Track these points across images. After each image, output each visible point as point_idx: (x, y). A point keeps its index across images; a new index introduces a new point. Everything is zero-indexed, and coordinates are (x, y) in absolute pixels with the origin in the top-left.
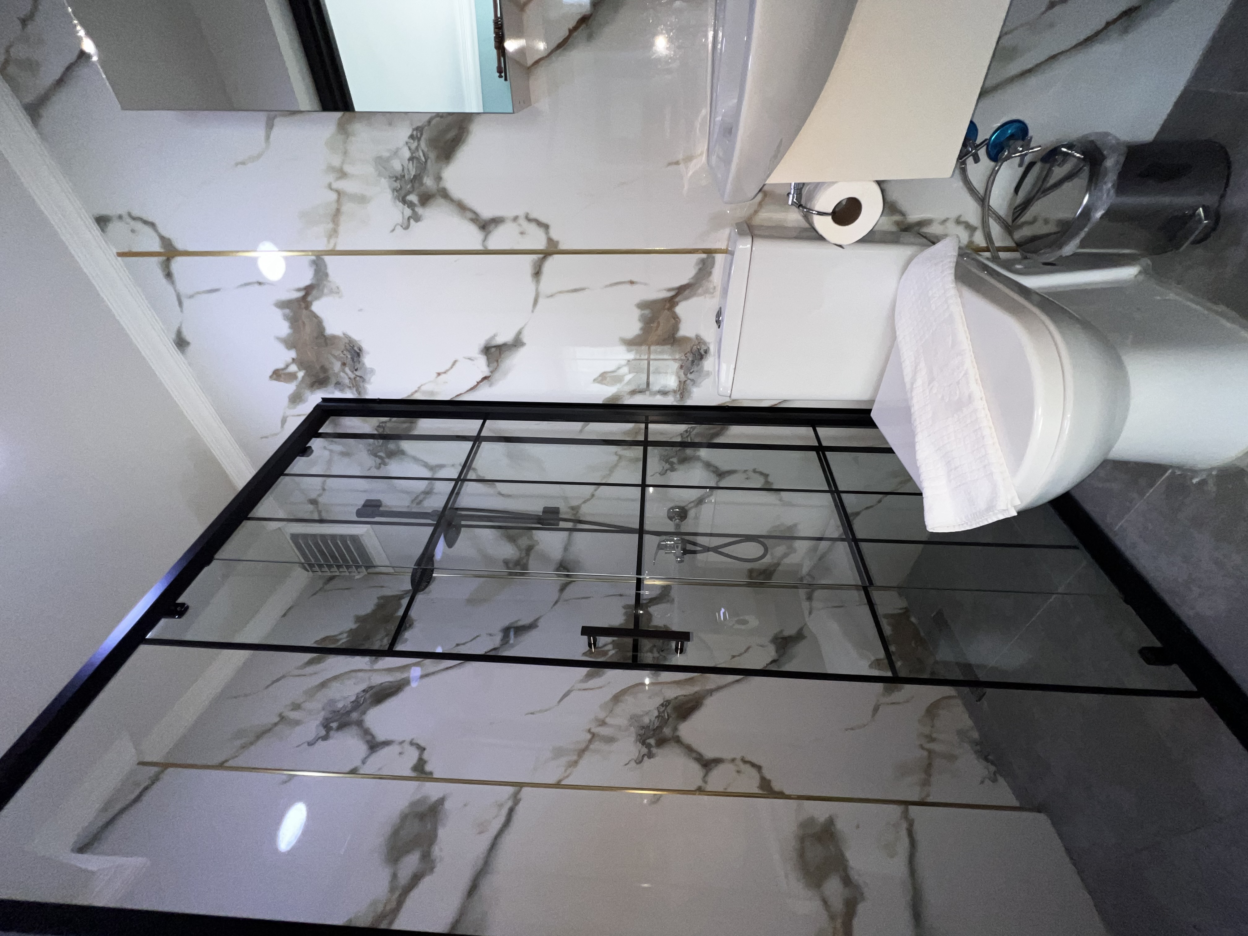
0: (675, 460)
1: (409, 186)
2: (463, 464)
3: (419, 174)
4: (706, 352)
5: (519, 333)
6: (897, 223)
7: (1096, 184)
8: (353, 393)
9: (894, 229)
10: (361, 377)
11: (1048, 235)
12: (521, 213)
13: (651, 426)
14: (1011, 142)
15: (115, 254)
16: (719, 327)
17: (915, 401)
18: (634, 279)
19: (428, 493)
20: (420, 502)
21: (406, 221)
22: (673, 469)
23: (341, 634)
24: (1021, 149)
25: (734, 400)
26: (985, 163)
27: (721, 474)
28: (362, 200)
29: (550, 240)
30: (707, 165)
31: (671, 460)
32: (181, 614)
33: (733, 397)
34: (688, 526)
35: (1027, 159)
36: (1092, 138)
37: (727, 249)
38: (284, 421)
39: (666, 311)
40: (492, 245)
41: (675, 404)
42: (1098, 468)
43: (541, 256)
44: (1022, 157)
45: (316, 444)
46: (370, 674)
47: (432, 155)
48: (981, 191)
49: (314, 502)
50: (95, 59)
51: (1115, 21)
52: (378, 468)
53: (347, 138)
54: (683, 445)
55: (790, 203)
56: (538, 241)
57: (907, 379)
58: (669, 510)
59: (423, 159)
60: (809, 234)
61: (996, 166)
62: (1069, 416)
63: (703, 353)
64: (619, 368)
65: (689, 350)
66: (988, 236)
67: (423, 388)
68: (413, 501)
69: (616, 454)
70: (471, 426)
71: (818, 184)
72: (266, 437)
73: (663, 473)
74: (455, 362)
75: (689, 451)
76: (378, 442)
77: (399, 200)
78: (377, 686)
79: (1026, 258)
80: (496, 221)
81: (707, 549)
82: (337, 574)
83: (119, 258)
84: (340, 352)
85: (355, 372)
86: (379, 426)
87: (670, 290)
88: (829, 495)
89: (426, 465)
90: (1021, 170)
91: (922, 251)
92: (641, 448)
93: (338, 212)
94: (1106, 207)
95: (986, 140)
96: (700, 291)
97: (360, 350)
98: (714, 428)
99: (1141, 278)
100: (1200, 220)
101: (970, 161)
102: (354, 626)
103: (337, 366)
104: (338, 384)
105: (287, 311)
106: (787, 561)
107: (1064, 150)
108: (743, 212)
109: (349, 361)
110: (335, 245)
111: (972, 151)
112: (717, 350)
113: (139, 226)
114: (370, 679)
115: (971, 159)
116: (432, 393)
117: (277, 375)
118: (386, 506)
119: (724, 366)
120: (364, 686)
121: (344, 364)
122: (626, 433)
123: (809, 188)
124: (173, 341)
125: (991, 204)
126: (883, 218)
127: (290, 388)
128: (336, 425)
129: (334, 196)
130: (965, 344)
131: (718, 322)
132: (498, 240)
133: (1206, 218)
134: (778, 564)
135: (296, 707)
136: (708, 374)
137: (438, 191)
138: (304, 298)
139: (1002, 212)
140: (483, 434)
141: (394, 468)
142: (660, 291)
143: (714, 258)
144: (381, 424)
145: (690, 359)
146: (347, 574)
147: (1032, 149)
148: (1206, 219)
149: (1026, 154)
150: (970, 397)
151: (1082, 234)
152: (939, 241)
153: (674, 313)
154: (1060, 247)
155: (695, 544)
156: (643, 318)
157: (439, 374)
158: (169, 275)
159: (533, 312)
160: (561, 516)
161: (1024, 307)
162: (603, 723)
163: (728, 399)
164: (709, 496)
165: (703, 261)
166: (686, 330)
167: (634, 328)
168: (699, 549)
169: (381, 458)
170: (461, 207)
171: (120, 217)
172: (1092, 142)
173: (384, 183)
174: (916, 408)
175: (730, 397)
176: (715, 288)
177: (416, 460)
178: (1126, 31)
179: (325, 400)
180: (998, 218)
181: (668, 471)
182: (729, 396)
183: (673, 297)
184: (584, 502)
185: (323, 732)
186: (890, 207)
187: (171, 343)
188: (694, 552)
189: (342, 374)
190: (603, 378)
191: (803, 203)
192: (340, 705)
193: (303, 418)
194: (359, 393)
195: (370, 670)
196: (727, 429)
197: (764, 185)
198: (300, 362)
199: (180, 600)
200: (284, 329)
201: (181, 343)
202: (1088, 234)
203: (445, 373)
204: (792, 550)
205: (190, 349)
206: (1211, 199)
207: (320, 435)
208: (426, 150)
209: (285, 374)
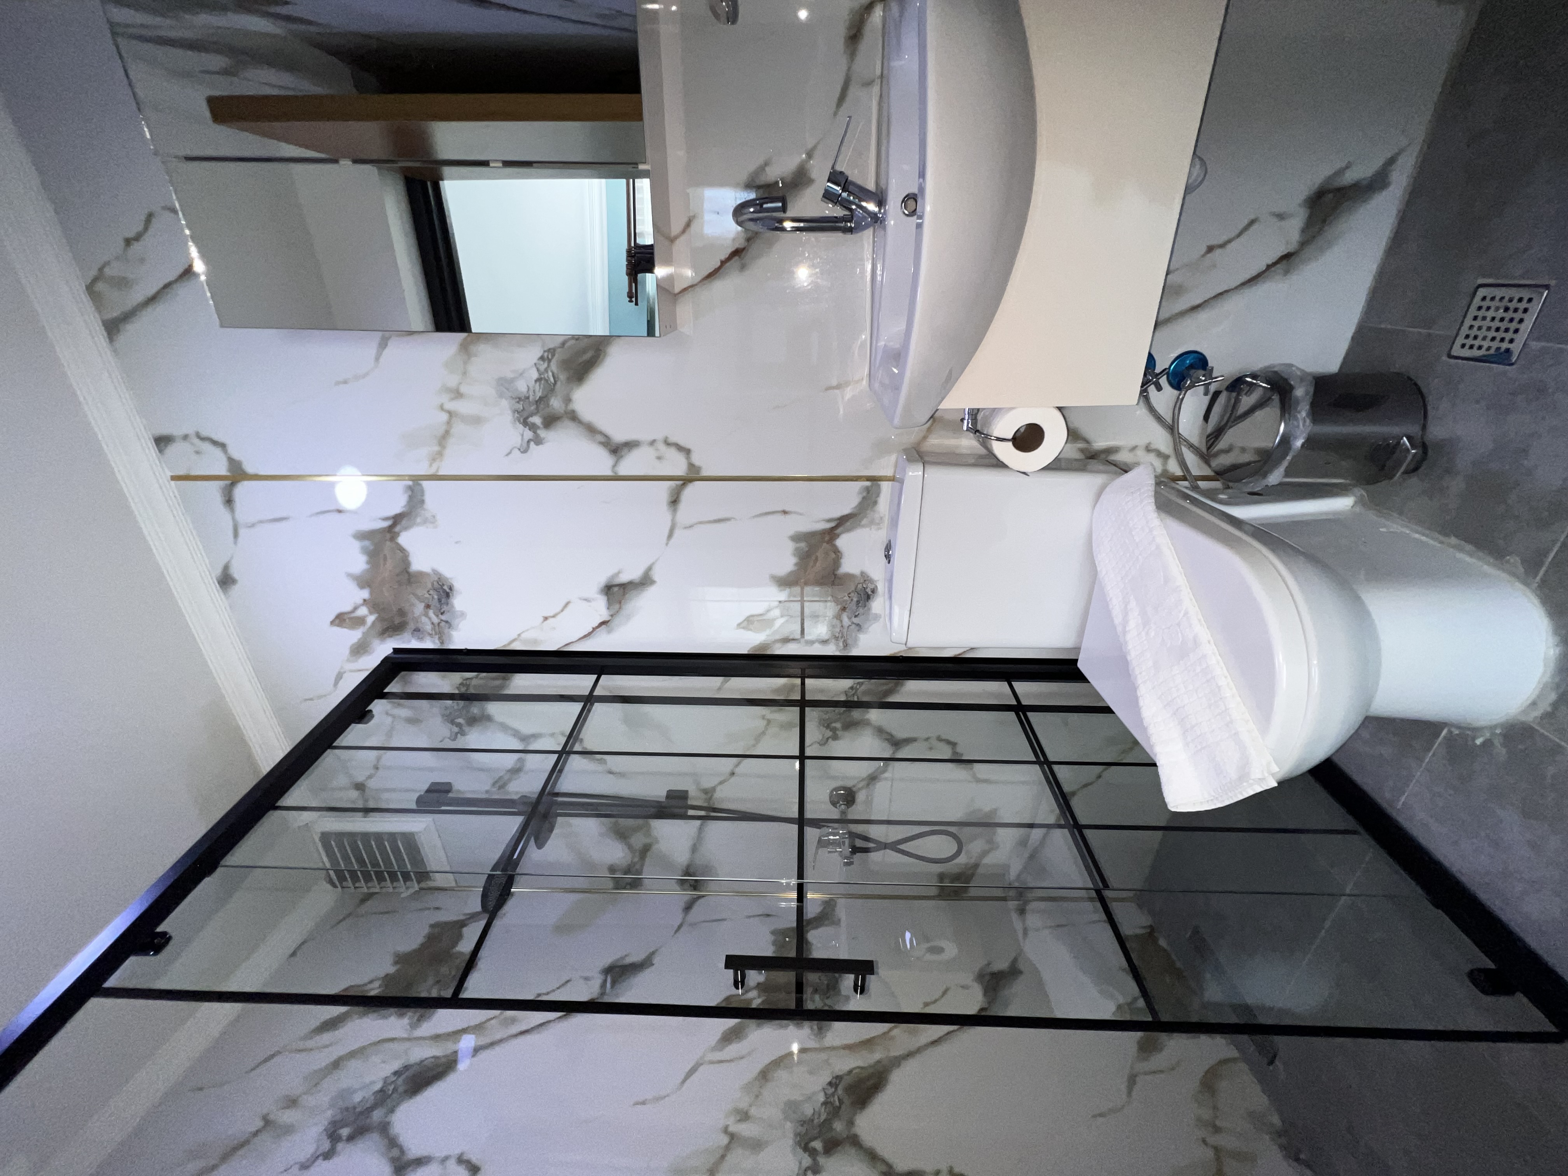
0: (838, 725)
1: (532, 408)
2: (568, 733)
3: (546, 396)
4: (874, 591)
5: (650, 569)
6: (1082, 451)
7: (1289, 414)
8: (434, 642)
9: (1078, 456)
10: (447, 622)
11: (1249, 464)
12: (659, 436)
13: (808, 681)
14: (1192, 372)
15: (169, 478)
16: (889, 562)
17: (1130, 647)
18: (787, 509)
19: (516, 771)
20: (502, 787)
21: (525, 445)
22: (835, 737)
23: (371, 982)
24: (1203, 378)
25: (910, 648)
26: (1169, 392)
27: (897, 743)
28: (476, 421)
29: (691, 466)
30: (868, 389)
31: (834, 725)
32: (158, 949)
33: (910, 645)
34: (856, 812)
35: (1213, 388)
36: (1276, 369)
37: (894, 476)
38: (339, 677)
39: (825, 544)
40: (623, 471)
41: (838, 653)
42: (1359, 727)
43: (681, 482)
44: (1207, 386)
45: (378, 707)
46: (407, 1045)
47: (562, 377)
48: (1169, 420)
49: (360, 787)
50: (203, 278)
51: (1274, 264)
52: (454, 738)
53: (469, 358)
54: (849, 704)
55: (965, 428)
56: (677, 466)
57: (1118, 620)
58: (832, 792)
59: (552, 380)
60: (987, 461)
61: (1180, 395)
62: (1315, 662)
63: (870, 593)
64: (768, 611)
65: (853, 589)
66: (1183, 464)
67: (523, 636)
68: (494, 784)
69: (763, 717)
70: (581, 683)
71: (994, 410)
72: (311, 699)
73: (824, 743)
74: (568, 604)
75: (856, 714)
76: (458, 704)
77: (519, 421)
78: (416, 1064)
79: (1228, 487)
80: (630, 445)
81: (885, 846)
82: (377, 890)
83: (173, 483)
84: (426, 592)
85: (440, 616)
86: (461, 684)
87: (830, 521)
88: (1037, 767)
89: (516, 734)
90: (1207, 399)
91: (1113, 479)
92: (797, 709)
93: (446, 434)
94: (1305, 435)
95: (1165, 369)
96: (864, 522)
97: (451, 589)
98: (886, 684)
99: (1358, 509)
100: (1408, 450)
101: (1152, 389)
102: (392, 970)
103: (419, 608)
104: (417, 630)
105: (367, 543)
106: (987, 860)
107: (1249, 379)
108: (911, 437)
109: (435, 603)
110: (437, 471)
111: (1153, 379)
112: (886, 589)
113: (207, 447)
114: (406, 1052)
115: (1153, 387)
116: (535, 641)
117: (341, 620)
118: (459, 791)
119: (896, 610)
120: (396, 1065)
121: (428, 606)
122: (777, 691)
123: (984, 414)
124: (217, 580)
125: (1180, 431)
126: (1068, 445)
127: (355, 635)
128: (406, 683)
129: (444, 417)
130: (1180, 579)
131: (888, 557)
132: (630, 464)
133: (1413, 446)
134: (976, 866)
135: (292, 1102)
136: (877, 617)
137: (566, 413)
138: (390, 529)
139: (1195, 439)
140: (597, 693)
141: (474, 738)
142: (818, 522)
143: (879, 486)
144: (465, 682)
145: (855, 599)
146: (391, 890)
147: (1216, 378)
148: (1413, 449)
149: (1210, 383)
150: (1196, 642)
151: (1285, 464)
152: (1130, 470)
153: (835, 546)
154: (1265, 476)
155: (866, 839)
156: (798, 553)
157: (546, 618)
158: (229, 501)
159: (667, 544)
160: (690, 802)
161: (1240, 539)
162: (744, 1116)
163: (903, 648)
164: (884, 771)
165: (868, 490)
166: (849, 566)
167: (787, 563)
168: (871, 845)
169: (459, 725)
170: (591, 430)
171: (186, 437)
172: (1276, 372)
173: (505, 403)
174: (1132, 656)
175: (906, 644)
176: (881, 518)
177: (504, 727)
178: (1287, 272)
179: (396, 651)
180: (1191, 446)
181: (830, 740)
182: (904, 642)
183: (833, 529)
184: (721, 783)
185: (326, 1145)
186: (1073, 435)
187: (214, 582)
188: (866, 850)
189: (424, 619)
190: (749, 622)
191: (979, 428)
192: (357, 1098)
193: (366, 674)
194: (442, 643)
195: (408, 1039)
196: (902, 685)
197: (937, 410)
198: (372, 604)
199: (160, 929)
200: (359, 563)
201: (226, 581)
202: (1291, 463)
203: (554, 617)
204: (993, 846)
205: (235, 590)
206: (1415, 429)
207: (383, 696)
208: (555, 371)
209: (350, 619)
